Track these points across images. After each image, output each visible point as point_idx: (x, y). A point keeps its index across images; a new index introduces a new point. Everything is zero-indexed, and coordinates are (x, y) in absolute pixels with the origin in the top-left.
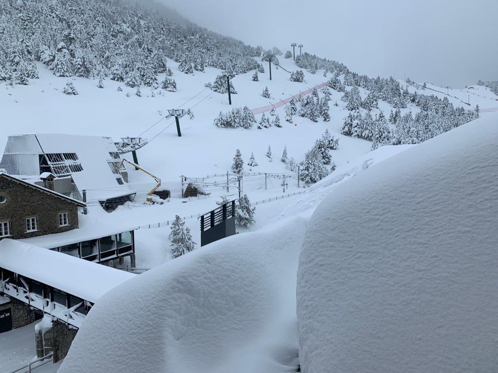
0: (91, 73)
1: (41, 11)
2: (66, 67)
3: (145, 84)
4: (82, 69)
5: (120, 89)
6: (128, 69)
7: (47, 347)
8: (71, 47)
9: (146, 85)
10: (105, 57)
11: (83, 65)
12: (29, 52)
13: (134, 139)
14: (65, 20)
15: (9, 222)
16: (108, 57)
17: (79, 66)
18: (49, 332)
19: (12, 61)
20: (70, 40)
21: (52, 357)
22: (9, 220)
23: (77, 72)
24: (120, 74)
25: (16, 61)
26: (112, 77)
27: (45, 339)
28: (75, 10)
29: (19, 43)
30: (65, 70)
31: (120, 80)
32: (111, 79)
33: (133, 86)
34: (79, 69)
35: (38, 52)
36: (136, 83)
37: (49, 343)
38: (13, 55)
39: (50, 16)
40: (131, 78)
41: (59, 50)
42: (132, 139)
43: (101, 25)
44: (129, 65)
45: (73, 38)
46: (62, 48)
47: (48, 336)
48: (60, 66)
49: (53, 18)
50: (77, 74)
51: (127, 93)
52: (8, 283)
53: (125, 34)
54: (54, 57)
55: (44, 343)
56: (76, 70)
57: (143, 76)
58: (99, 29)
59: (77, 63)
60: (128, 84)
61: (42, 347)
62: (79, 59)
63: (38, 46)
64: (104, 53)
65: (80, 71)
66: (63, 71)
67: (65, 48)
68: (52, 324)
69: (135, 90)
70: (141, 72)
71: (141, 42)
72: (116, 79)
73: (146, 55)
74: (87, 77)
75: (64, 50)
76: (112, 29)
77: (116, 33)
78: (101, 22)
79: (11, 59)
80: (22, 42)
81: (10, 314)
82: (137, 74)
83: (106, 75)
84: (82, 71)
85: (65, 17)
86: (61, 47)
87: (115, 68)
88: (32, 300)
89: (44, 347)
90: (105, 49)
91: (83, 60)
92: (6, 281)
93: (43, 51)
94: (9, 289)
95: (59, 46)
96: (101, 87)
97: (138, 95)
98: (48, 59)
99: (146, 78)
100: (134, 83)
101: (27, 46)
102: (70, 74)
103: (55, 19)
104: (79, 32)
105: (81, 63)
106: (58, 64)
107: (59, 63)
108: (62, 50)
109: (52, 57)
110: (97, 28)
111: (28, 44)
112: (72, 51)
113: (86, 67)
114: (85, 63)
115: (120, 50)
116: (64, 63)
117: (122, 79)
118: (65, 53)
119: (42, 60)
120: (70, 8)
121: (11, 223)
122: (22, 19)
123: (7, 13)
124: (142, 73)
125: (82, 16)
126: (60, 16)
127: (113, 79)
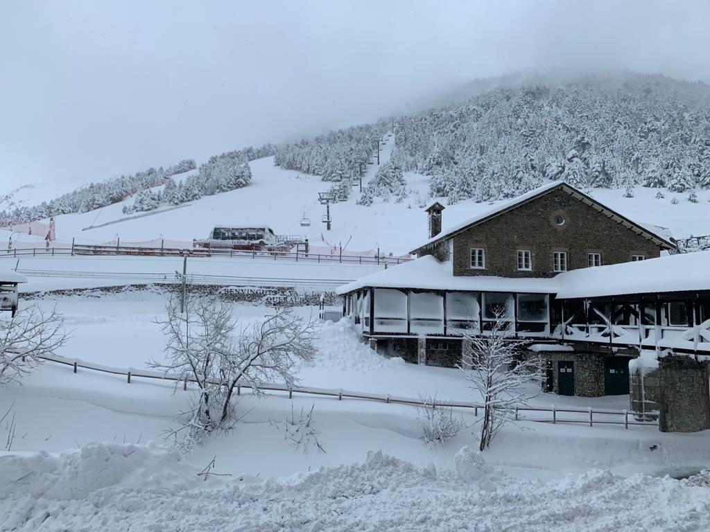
0: (614, 180)
1: (544, 125)
2: (579, 177)
3: (702, 186)
4: (601, 176)
5: (660, 196)
6: (671, 170)
7: (648, 401)
8: (584, 156)
9: (705, 188)
10: (633, 159)
11: (604, 171)
12: (533, 168)
13: (703, 237)
14: (574, 129)
15: (567, 253)
16: (637, 159)
17: (597, 173)
18: (652, 375)
19: (515, 178)
20: (583, 146)
21: (658, 420)
22: (567, 249)
23: (593, 182)
24: (659, 177)
25: (519, 177)
26: (645, 183)
27: (645, 387)
28: (587, 116)
29: (523, 158)
30: (578, 180)
31: (658, 186)
32: (644, 186)
33: (681, 191)
34: (597, 177)
35: (543, 166)
36: (687, 186)
37: (653, 396)
38: (516, 171)
39: (556, 128)
40: (679, 178)
41: (570, 160)
42: (699, 238)
43: (622, 127)
44: (672, 165)
45: (588, 143)
46: (574, 157)
47: (651, 382)
48: (572, 177)
49: (559, 129)
50: (594, 185)
51: (673, 198)
52: (570, 324)
53: (659, 133)
54: (564, 168)
55: (644, 392)
56: (593, 179)
57: (698, 175)
58: (621, 131)
59: (595, 170)
60: (673, 188)
61: (640, 399)
62: (598, 165)
63: (543, 159)
64: (631, 156)
65: (598, 179)
66: (575, 182)
67: (577, 157)
68: (658, 362)
69: (686, 195)
70: (693, 170)
71: (686, 138)
72: (652, 185)
73: (700, 148)
74: (607, 187)
75: (575, 159)
76: (639, 129)
77: (645, 133)
78: (623, 123)
79: (513, 176)
80: (525, 156)
81: (573, 370)
82: (688, 173)
83: (636, 182)
84: (601, 180)
85: (573, 126)
86: (571, 156)
87: (650, 170)
88: (616, 336)
89: (644, 401)
90: (633, 149)
91: (602, 165)
92: (566, 323)
93: (550, 164)
94: (572, 333)
95: (569, 156)
96: (629, 196)
97: (693, 200)
98: (556, 171)
99: (705, 177)
100: (684, 186)
101: (531, 160)
102: (585, 185)
103: (561, 130)
104: (594, 138)
105: (599, 169)
106: (569, 175)
107: (571, 172)
108: (573, 159)
109: (560, 169)
110: (618, 131)
111: (532, 158)
112: (585, 159)
113: (606, 174)
114: (606, 169)
115: (655, 150)
116: (577, 171)
117: (662, 184)
118: (577, 162)
119: (548, 175)
120: (580, 115)
121: (569, 254)
122: (525, 136)
123: (506, 135)
124: (696, 172)
125: (596, 121)
126: (568, 126)
127: (648, 185)
